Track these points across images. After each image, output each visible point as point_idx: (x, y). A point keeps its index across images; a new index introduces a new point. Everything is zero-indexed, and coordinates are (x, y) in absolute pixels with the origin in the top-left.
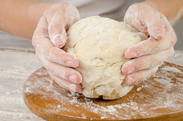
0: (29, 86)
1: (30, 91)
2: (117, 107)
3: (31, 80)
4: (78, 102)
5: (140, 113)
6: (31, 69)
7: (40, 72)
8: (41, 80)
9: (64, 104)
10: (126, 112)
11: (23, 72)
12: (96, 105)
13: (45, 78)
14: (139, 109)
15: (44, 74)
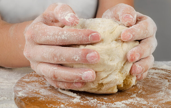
0: (21, 91)
1: (24, 95)
2: (125, 103)
3: (21, 86)
4: (81, 101)
5: (151, 106)
6: (10, 80)
7: (26, 78)
8: (31, 85)
9: (67, 103)
10: (137, 106)
11: (3, 83)
12: (102, 102)
13: (34, 83)
14: (148, 103)
15: (31, 80)
